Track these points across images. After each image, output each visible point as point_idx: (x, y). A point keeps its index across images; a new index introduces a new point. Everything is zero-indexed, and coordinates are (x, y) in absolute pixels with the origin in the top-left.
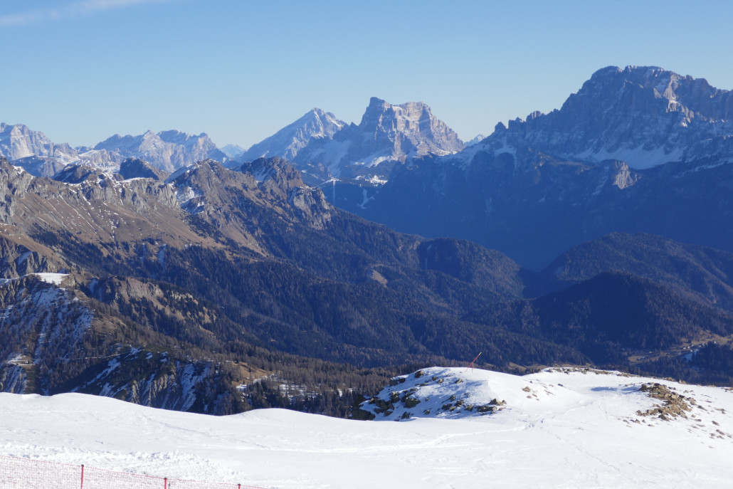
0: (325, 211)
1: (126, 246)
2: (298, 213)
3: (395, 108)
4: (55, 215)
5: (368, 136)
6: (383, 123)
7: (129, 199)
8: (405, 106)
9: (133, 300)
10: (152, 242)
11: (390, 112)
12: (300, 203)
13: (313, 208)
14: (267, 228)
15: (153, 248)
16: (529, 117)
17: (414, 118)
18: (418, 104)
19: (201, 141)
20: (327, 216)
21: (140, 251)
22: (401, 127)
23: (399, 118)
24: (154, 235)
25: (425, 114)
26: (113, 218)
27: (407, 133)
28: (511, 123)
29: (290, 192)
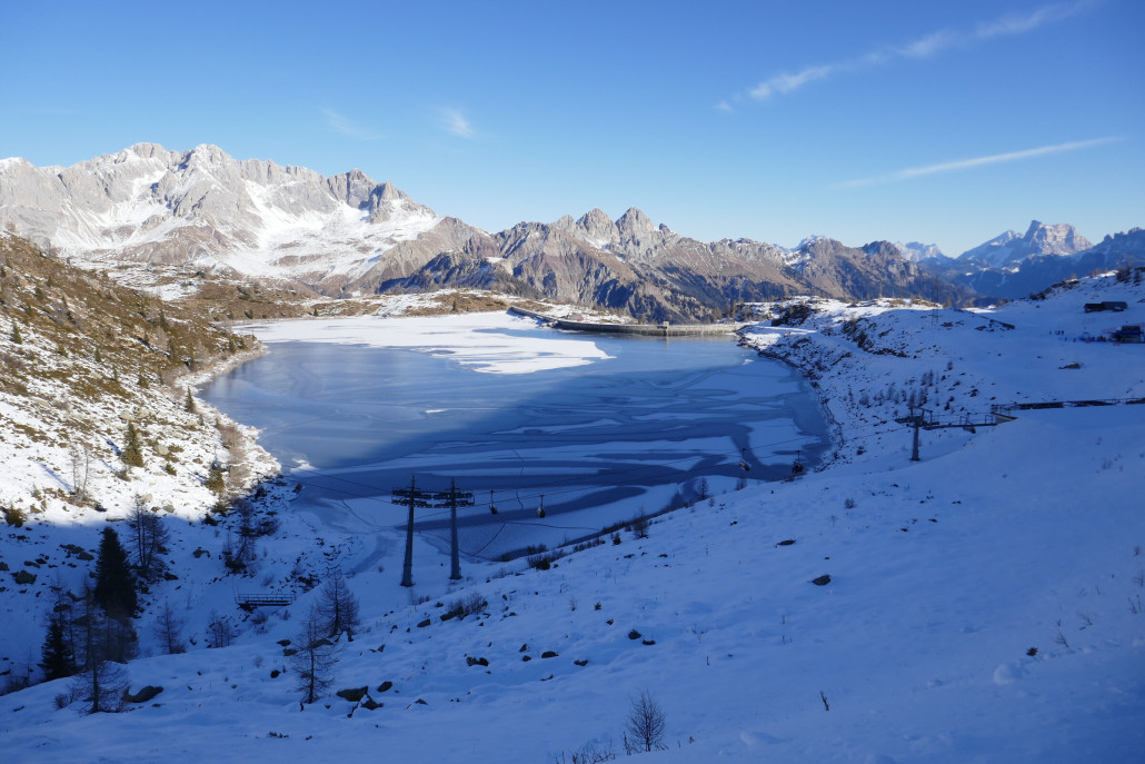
0: (910, 275)
1: (725, 279)
2: (890, 275)
3: (1047, 227)
4: (688, 258)
5: (1025, 244)
6: (1038, 237)
7: (743, 254)
8: (1056, 227)
9: (644, 296)
10: (741, 277)
11: (1044, 230)
12: (893, 270)
13: (902, 273)
14: (855, 281)
15: (740, 281)
16: (1130, 232)
17: (1062, 235)
18: (1067, 225)
19: (931, 249)
20: (911, 279)
21: (733, 282)
22: (1050, 239)
23: (1049, 233)
24: (743, 273)
25: (1071, 232)
26: (724, 263)
27: (1054, 243)
28: (1116, 235)
29: (888, 263)
